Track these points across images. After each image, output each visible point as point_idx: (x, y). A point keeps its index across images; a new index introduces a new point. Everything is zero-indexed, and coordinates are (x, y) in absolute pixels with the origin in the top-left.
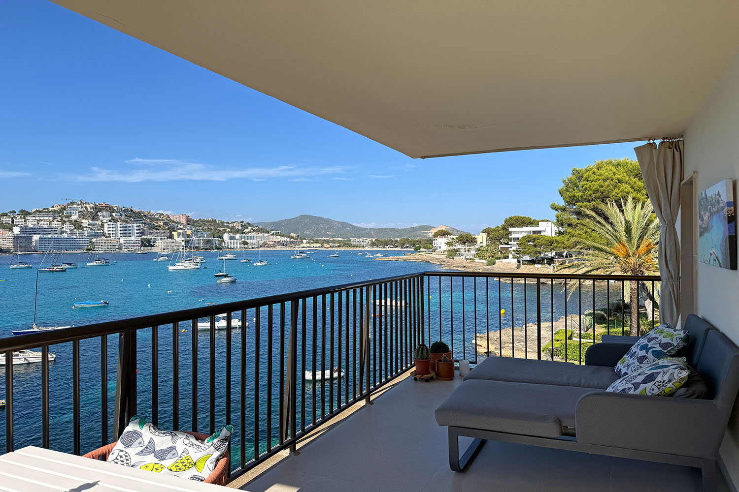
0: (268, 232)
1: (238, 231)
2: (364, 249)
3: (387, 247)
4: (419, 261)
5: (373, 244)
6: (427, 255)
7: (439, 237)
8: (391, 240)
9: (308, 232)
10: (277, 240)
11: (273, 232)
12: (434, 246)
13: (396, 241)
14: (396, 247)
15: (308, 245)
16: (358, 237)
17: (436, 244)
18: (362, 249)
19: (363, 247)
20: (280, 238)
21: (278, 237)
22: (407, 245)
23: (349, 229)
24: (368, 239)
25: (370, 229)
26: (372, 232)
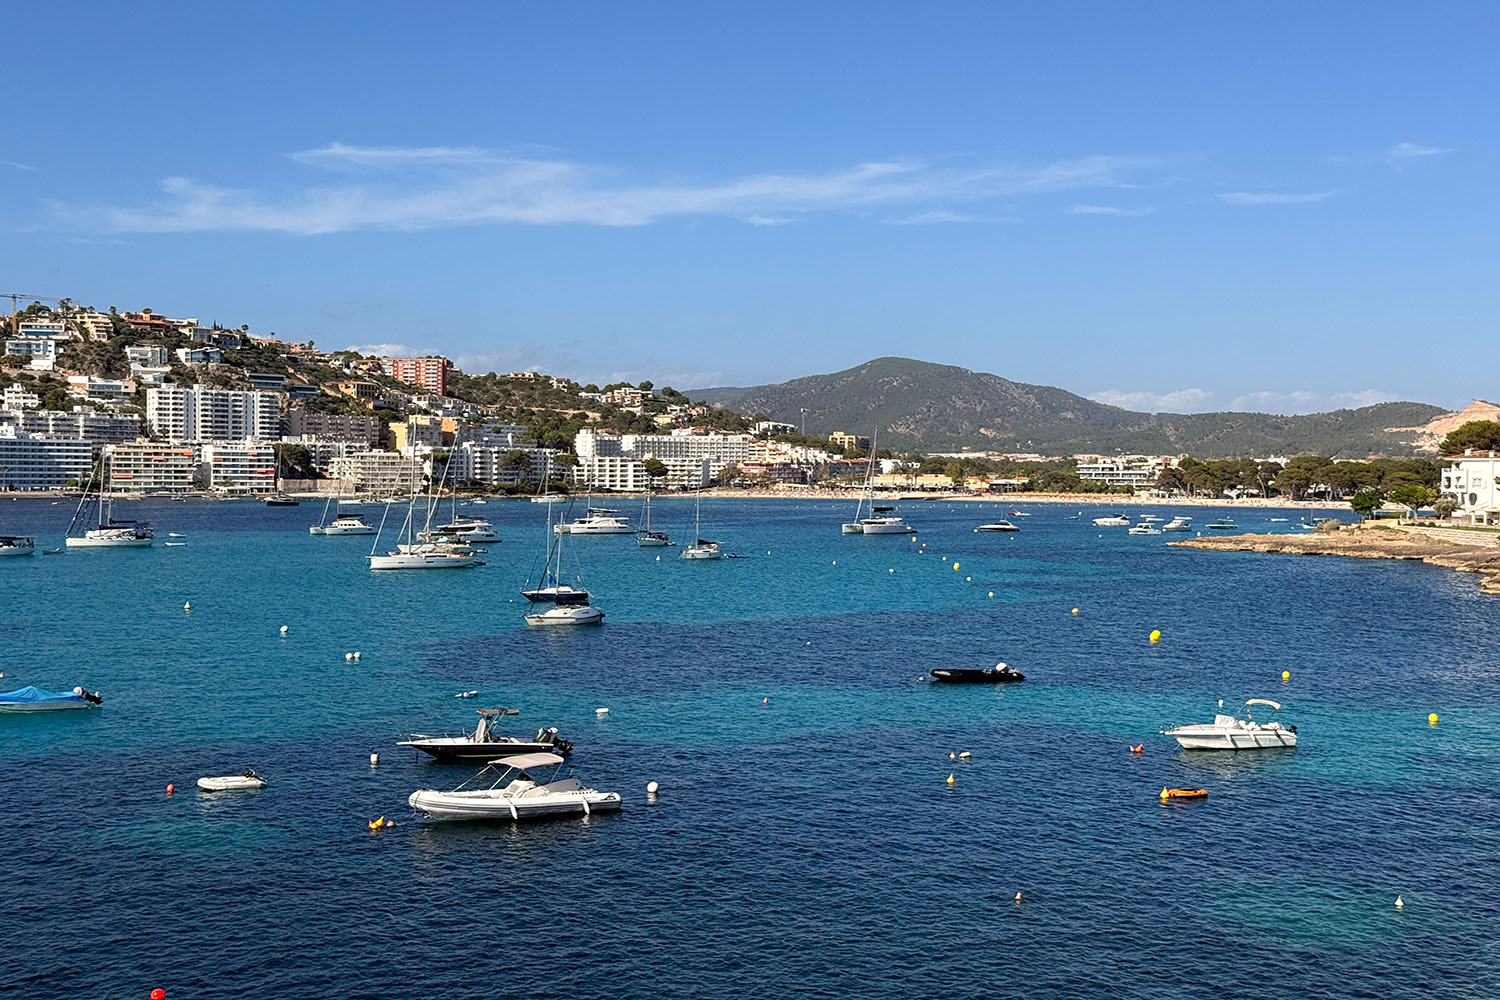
0: (744, 427)
1: (630, 423)
2: (1133, 501)
3: (1233, 493)
4: (1375, 554)
5: (1171, 481)
6: (1413, 530)
7: (1468, 452)
8: (1252, 463)
9: (902, 430)
10: (780, 459)
11: (764, 425)
12: (1443, 490)
13: (1274, 469)
14: (1272, 492)
15: (901, 480)
16: (1109, 451)
17: (1454, 482)
18: (1125, 501)
19: (1130, 491)
20: (790, 452)
21: (785, 447)
22: (1322, 487)
23: (1070, 415)
24: (1152, 461)
25: (1160, 416)
26: (1169, 431)
